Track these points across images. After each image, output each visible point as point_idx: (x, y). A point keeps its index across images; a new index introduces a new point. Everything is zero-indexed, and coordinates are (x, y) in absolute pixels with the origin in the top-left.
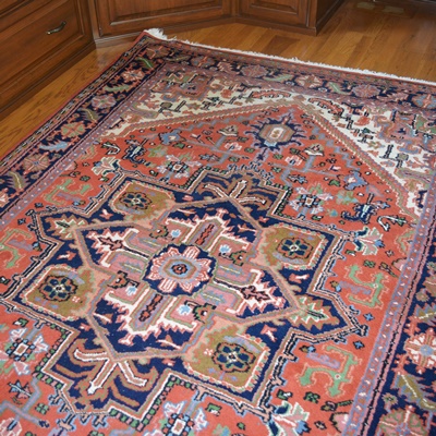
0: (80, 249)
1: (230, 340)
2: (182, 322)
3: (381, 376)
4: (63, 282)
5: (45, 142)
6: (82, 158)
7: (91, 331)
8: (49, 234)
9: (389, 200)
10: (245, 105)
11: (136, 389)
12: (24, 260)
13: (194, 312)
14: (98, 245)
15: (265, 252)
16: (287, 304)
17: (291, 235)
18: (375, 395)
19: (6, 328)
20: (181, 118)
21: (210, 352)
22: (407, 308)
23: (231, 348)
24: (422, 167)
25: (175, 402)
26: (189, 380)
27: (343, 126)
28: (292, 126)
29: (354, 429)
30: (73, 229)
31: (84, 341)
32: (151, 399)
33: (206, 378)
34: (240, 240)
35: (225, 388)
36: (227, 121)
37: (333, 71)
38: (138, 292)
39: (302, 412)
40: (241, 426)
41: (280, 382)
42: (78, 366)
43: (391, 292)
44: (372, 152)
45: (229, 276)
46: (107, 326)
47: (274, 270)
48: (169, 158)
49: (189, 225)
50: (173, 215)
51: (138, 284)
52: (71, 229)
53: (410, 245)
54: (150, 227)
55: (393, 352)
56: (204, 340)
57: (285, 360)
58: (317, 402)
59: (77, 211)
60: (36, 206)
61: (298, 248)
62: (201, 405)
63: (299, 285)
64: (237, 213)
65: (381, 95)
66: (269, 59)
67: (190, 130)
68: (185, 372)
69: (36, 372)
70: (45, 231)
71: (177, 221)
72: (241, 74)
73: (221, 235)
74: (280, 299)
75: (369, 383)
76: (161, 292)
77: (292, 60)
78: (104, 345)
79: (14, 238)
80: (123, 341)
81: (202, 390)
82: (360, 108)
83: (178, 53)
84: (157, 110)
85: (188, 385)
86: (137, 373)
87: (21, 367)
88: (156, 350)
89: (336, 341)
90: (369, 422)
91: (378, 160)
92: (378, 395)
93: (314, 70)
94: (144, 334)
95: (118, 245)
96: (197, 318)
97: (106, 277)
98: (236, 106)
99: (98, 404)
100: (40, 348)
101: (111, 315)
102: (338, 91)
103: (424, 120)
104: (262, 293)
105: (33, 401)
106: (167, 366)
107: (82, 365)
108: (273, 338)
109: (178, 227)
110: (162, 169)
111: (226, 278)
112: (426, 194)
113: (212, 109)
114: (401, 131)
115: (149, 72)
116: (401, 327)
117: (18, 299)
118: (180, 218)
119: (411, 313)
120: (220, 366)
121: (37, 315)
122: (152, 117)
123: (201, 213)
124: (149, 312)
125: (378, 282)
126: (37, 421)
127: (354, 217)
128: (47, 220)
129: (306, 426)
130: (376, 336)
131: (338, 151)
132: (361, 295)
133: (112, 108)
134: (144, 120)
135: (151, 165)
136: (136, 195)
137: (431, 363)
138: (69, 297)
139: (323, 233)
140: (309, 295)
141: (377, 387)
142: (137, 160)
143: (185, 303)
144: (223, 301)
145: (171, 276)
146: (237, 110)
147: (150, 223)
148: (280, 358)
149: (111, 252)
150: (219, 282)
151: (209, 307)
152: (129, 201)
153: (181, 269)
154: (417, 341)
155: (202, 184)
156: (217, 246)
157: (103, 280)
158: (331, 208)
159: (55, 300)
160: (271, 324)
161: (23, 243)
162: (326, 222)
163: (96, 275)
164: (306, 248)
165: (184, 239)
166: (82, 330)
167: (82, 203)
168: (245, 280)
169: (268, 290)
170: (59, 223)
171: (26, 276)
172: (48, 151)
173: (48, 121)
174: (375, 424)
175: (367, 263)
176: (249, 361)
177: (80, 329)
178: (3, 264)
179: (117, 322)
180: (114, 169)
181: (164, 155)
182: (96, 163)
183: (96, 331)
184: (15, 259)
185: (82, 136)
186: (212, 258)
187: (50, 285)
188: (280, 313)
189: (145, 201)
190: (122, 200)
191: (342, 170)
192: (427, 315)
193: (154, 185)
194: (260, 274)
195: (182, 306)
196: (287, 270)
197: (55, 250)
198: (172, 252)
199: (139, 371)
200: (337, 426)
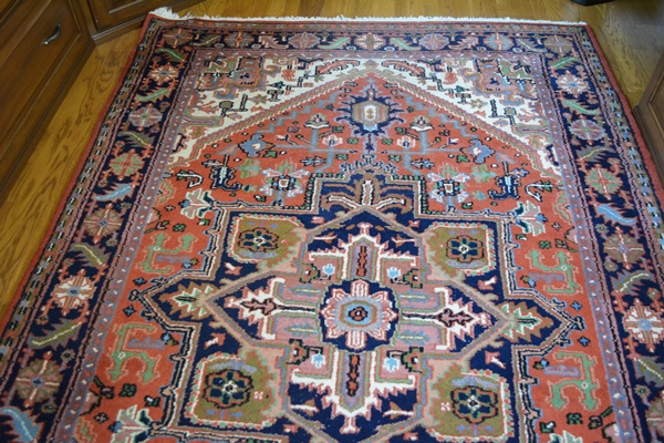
0: (226, 326)
1: (460, 383)
2: (397, 380)
3: (622, 368)
4: (230, 377)
5: (99, 191)
6: (160, 201)
7: (301, 430)
8: (176, 317)
9: (524, 163)
10: (316, 85)
12: (162, 363)
13: (403, 363)
14: (246, 314)
15: (438, 263)
16: (493, 320)
17: (453, 235)
18: (627, 392)
20: (253, 117)
21: (447, 406)
22: (604, 283)
23: (467, 392)
24: (534, 118)
27: (434, 88)
28: (381, 100)
29: (630, 438)
30: (202, 301)
33: (460, 439)
34: (404, 257)
36: (307, 109)
37: (388, 24)
38: (327, 359)
39: (574, 440)
41: (535, 414)
43: (580, 270)
44: (478, 112)
45: (414, 304)
46: (315, 417)
47: (458, 282)
48: (268, 173)
49: (338, 254)
50: (315, 246)
51: (322, 349)
52: (199, 302)
53: (569, 210)
54: (294, 270)
55: (618, 338)
56: (434, 394)
57: (526, 386)
58: (581, 422)
59: (195, 275)
60: (136, 284)
61: (468, 249)
63: (493, 292)
64: (383, 224)
65: (451, 43)
66: (312, 23)
67: (271, 131)
68: (434, 441)
70: (168, 314)
71: (322, 253)
72: (291, 47)
73: (380, 256)
74: (483, 316)
75: (615, 380)
76: (351, 350)
77: (337, 19)
79: (131, 338)
80: (345, 430)
82: (439, 62)
83: (204, 34)
84: (218, 113)
88: (388, 426)
89: (562, 344)
90: (638, 423)
91: (490, 121)
92: (630, 390)
93: (369, 27)
94: (364, 411)
95: (270, 306)
96: (410, 370)
97: (279, 353)
98: (309, 89)
101: (312, 401)
102: (406, 47)
103: (507, 64)
104: (462, 313)
106: (412, 442)
108: (501, 365)
109: (327, 260)
110: (267, 190)
111: (414, 309)
112: (553, 149)
113: (283, 98)
114: (493, 82)
115: (181, 66)
116: (610, 306)
118: (323, 249)
119: (610, 289)
120: (467, 419)
121: (222, 434)
122: (218, 124)
123: (343, 234)
124: (354, 381)
127: (503, 194)
128: (163, 299)
130: (593, 325)
131: (445, 121)
132: (557, 284)
133: (161, 124)
134: (210, 131)
135: (251, 189)
136: (255, 234)
137: (655, 336)
138: (248, 396)
139: (483, 222)
140: (509, 301)
141: (625, 384)
142: (230, 187)
143: (388, 355)
144: (427, 338)
145: (353, 326)
146: (311, 93)
147: (292, 266)
148: (521, 385)
149: (266, 318)
150: (409, 316)
151: (416, 351)
152: (252, 244)
153: (359, 314)
154: (632, 317)
155: (324, 197)
156: (383, 271)
157: (277, 359)
158: (475, 190)
159: (234, 405)
160: (490, 349)
161: (148, 340)
162: (478, 208)
163: (264, 354)
164: (475, 245)
165: (342, 273)
166: (290, 434)
167: (194, 262)
168: (435, 304)
169: (466, 309)
170: (179, 299)
171: (177, 386)
172: (110, 202)
173: (87, 160)
174: (645, 425)
175: (543, 245)
176: (493, 401)
177: (286, 434)
178: (137, 378)
179: (324, 407)
180: (209, 205)
181: (260, 171)
182: (182, 204)
183: (306, 428)
184: (150, 366)
185: (143, 171)
186: (386, 289)
187: (215, 387)
188: (492, 332)
189: (270, 238)
190: (242, 244)
191: (461, 141)
192: (624, 286)
193: (269, 214)
194: (447, 292)
195: (386, 359)
196: (471, 277)
197: (195, 337)
198: (338, 295)
200: (613, 440)
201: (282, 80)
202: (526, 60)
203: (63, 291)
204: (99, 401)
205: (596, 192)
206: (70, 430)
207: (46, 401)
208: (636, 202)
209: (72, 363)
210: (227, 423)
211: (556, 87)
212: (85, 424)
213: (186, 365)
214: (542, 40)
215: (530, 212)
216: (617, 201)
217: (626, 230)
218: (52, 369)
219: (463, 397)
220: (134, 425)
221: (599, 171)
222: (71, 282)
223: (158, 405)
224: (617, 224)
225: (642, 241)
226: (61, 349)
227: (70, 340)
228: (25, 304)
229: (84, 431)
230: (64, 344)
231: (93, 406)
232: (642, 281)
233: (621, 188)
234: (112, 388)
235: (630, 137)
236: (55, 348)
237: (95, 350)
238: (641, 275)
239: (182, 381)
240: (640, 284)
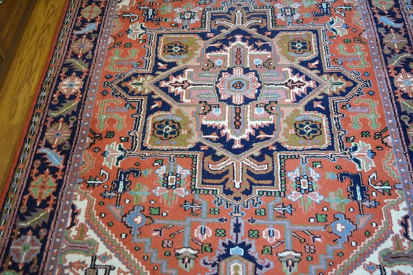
0: (162, 97)
1: (299, 119)
2: (263, 119)
3: (393, 107)
4: (167, 123)
5: (77, 28)
6: (115, 31)
7: (210, 148)
8: (132, 94)
11: (264, 173)
12: (127, 119)
13: (266, 110)
14: (173, 89)
15: (284, 55)
16: (318, 84)
17: (292, 38)
18: (396, 119)
19: (151, 171)
21: (292, 131)
22: (383, 61)
23: (304, 123)
25: (293, 170)
26: (292, 153)
29: (398, 143)
30: (146, 84)
31: (210, 157)
32: (277, 175)
33: (301, 148)
34: (263, 52)
35: (315, 149)
38: (222, 110)
39: (366, 145)
40: (338, 167)
41: (343, 133)
42: (217, 174)
43: (369, 54)
45: (271, 78)
46: (217, 141)
47: (296, 64)
48: (178, 10)
49: (224, 53)
50: (209, 50)
51: (218, 105)
53: (362, 21)
54: (199, 64)
55: (391, 90)
56: (284, 125)
57: (338, 118)
58: (370, 136)
59: (140, 70)
60: (107, 78)
61: (301, 46)
62: (308, 165)
63: (317, 69)
64: (250, 35)
68: (286, 149)
69: (192, 190)
70: (127, 93)
71: (214, 54)
73: (249, 53)
74: (311, 82)
75: (389, 113)
76: (236, 105)
78: (225, 154)
79: (108, 107)
80: (235, 147)
81: (304, 157)
85: (293, 157)
86: (258, 163)
87: (181, 191)
88: (259, 143)
89: (358, 95)
90: (402, 135)
92: (398, 118)
94: (245, 136)
95: (186, 84)
96: (270, 113)
97: (194, 109)
99: (248, 192)
100: (184, 174)
101: (215, 133)
104: (299, 82)
105: (205, 209)
106: (273, 151)
107: (220, 173)
108: (323, 108)
109: (217, 57)
110: (178, 20)
111: (271, 81)
116: (386, 74)
118: (215, 51)
120: (304, 137)
121: (166, 153)
123: (226, 42)
124: (239, 121)
125: (359, 52)
126: (217, 220)
127: (321, 13)
128: (123, 85)
129: (372, 152)
130: (376, 84)
132: (355, 62)
135: (168, 20)
136: (173, 45)
138: (179, 133)
139: (309, 30)
140: (327, 73)
141: (395, 114)
142: (156, 20)
143: (257, 106)
144: (279, 96)
145: (236, 92)
147: (197, 62)
148: (335, 118)
149: (184, 91)
150: (268, 85)
151: (273, 104)
152: (172, 51)
153: (239, 85)
154: (399, 79)
155: (213, 22)
156: (251, 61)
157: (193, 112)
158: (304, 12)
159: (171, 138)
160: (316, 100)
161: (118, 108)
162: (307, 22)
163: (186, 110)
164: (306, 43)
165: (227, 64)
166: (204, 151)
167: (139, 64)
168: (283, 77)
169: (301, 79)
170: (133, 84)
171: (137, 130)
172: (84, 34)
173: (67, 11)
174: (406, 136)
175: (346, 41)
176: (319, 127)
177: (202, 151)
178: (114, 128)
179: (222, 136)
180: (144, 31)
181: (173, 10)
182: (128, 31)
183: (213, 147)
184: (121, 122)
185: (102, 15)
186: (254, 71)
187: (159, 129)
188: (317, 91)
189: (183, 47)
190: (166, 52)
192: (395, 62)
193: (180, 34)
194: (289, 70)
195: (256, 109)
196: (304, 61)
197: (144, 104)
198: (225, 76)
199: (258, 161)
200: (388, 144)
203: (65, 85)
204: (94, 141)
205: (378, 9)
206: (80, 158)
207: (64, 144)
208: (403, 14)
209: (76, 123)
210: (168, 147)
212: (88, 154)
213: (141, 119)
215: (338, 24)
216: (391, 14)
217: (397, 30)
218: (65, 127)
219: (301, 126)
220: (116, 152)
222: (68, 80)
223: (128, 141)
224: (391, 27)
225: (406, 36)
226: (68, 116)
227: (73, 111)
228: (43, 94)
229: (88, 157)
230: (70, 114)
231: (91, 144)
232: (406, 58)
233: (394, 6)
234: (101, 134)
236: (65, 116)
237: (88, 115)
238: (405, 55)
239: (140, 128)
240: (404, 60)
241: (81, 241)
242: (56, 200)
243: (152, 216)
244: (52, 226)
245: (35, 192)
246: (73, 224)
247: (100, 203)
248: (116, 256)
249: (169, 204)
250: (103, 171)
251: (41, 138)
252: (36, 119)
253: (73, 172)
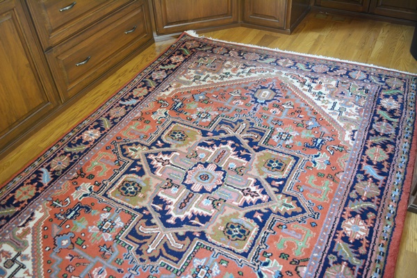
0: (144, 165)
1: (234, 221)
2: (205, 209)
3: (327, 244)
4: (133, 185)
5: (123, 100)
6: (145, 109)
7: (150, 215)
8: (125, 156)
9: (334, 135)
10: (246, 77)
11: (177, 250)
12: (110, 171)
13: (212, 203)
14: (155, 163)
15: (257, 167)
16: (270, 199)
17: (273, 157)
18: (323, 255)
19: (98, 213)
20: (207, 85)
21: (222, 228)
22: (344, 202)
23: (235, 226)
24: (355, 115)
25: (201, 258)
26: (209, 245)
27: (306, 90)
28: (274, 90)
29: (310, 276)
30: (139, 152)
31: (145, 221)
32: (185, 257)
33: (219, 244)
34: (242, 160)
35: (231, 250)
36: (234, 87)
37: (300, 56)
38: (179, 191)
39: (278, 265)
40: (241, 273)
41: (265, 247)
42: (141, 236)
43: (334, 192)
44: (323, 106)
45: (234, 181)
46: (159, 212)
47: (262, 179)
48: (199, 110)
49: (211, 150)
50: (201, 144)
51: (179, 186)
52: (138, 153)
53: (346, 163)
54: (186, 152)
55: (335, 229)
56: (219, 221)
57: (268, 233)
58: (287, 259)
59: (142, 142)
60: (117, 139)
61: (277, 165)
62: (216, 260)
63: (278, 188)
64: (240, 143)
65: (330, 71)
66: (261, 49)
67: (212, 92)
68: (207, 240)
69: (116, 239)
70: (122, 154)
71: (203, 148)
72: (243, 58)
73: (230, 157)
74: (265, 196)
75: (319, 248)
76: (191, 191)
77: (275, 50)
78: (157, 223)
79: (103, 158)
80: (169, 221)
81: (217, 252)
82: (317, 79)
83: (205, 45)
84: (192, 80)
85: (208, 248)
86: (177, 240)
87: (107, 236)
88: (189, 226)
89: (300, 222)
90: (319, 271)
91: (327, 111)
92: (325, 255)
93: (289, 56)
94: (182, 217)
95: (167, 162)
96: (214, 207)
97: (159, 182)
98: (240, 78)
99: (153, 259)
100: (119, 225)
101: (162, 205)
102: (304, 69)
103: (356, 86)
104: (255, 192)
105: (114, 257)
106: (195, 236)
107: (144, 235)
108: (261, 220)
109: (204, 151)
110: (194, 116)
111: (232, 183)
112: (356, 132)
114: (342, 93)
115: (187, 57)
116: (340, 214)
117: (105, 195)
118: (205, 146)
119: (346, 205)
120: (228, 237)
121: (117, 205)
122: (189, 84)
123: (218, 143)
124: (185, 204)
126: (116, 269)
127: (313, 146)
128: (124, 147)
129: (280, 274)
130: (324, 219)
131: (302, 105)
132: (316, 194)
133: (164, 79)
134: (184, 86)
135: (187, 114)
136: (178, 132)
137: (358, 236)
138: (136, 194)
139: (292, 156)
140: (284, 194)
141: (325, 251)
142: (179, 111)
143: (208, 198)
144: (230, 197)
145: (199, 181)
146: (241, 80)
147: (187, 150)
148: (265, 232)
149: (162, 167)
150: (228, 185)
151: (222, 201)
152: (174, 136)
153: (205, 177)
154: (350, 222)
155: (219, 125)
156: (228, 163)
157: (157, 184)
158: (298, 141)
159: (128, 195)
160: (260, 211)
161: (109, 161)
162: (294, 149)
163: (153, 181)
164: (282, 165)
165: (207, 159)
166: (144, 214)
167: (145, 137)
168: (244, 184)
169: (258, 191)
170: (131, 149)
171: (110, 181)
172: (125, 105)
173: (125, 87)
174: (323, 273)
175: (319, 174)
176: (246, 233)
178: (97, 174)
179: (165, 209)
180: (165, 116)
181: (196, 108)
182: (154, 113)
183: (152, 215)
184: (104, 171)
185: (145, 96)
186: (224, 171)
187: (125, 186)
188: (266, 205)
189: (184, 136)
190: (170, 135)
191: (305, 117)
192: (356, 207)
193: (189, 126)
194: (253, 181)
195: (206, 200)
196: (270, 178)
197: (129, 165)
198: (200, 167)
199: (179, 239)
200: (300, 274)
201: (230, 72)
202: (369, 87)
203: (88, 133)
204: (78, 177)
205: (369, 159)
206: (61, 184)
207: (58, 171)
208: (391, 169)
209: (75, 161)
210: (121, 201)
211: (378, 103)
212: (68, 183)
213: (118, 175)
214: (385, 79)
215: (322, 159)
216: (379, 166)
217: (375, 181)
218: (67, 160)
219: (232, 227)
220: (86, 190)
221: (378, 149)
222: (92, 131)
223: (99, 186)
224: (371, 177)
225: (382, 189)
226: (75, 154)
227: (80, 152)
228: (71, 134)
229: (66, 186)
230: (77, 153)
231: (75, 178)
232: (368, 208)
233: (386, 160)
234: (85, 174)
235: (410, 137)
236: (73, 153)
237: (87, 158)
238: (369, 204)
239: (113, 181)
240: (366, 208)
241: (20, 240)
242: (26, 205)
243: (75, 244)
244: (11, 220)
245: (18, 194)
246: (23, 225)
247: (50, 220)
248: (33, 260)
249: (93, 241)
250: (68, 199)
251: (48, 162)
252: (54, 148)
253: (50, 192)
